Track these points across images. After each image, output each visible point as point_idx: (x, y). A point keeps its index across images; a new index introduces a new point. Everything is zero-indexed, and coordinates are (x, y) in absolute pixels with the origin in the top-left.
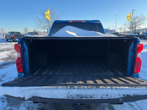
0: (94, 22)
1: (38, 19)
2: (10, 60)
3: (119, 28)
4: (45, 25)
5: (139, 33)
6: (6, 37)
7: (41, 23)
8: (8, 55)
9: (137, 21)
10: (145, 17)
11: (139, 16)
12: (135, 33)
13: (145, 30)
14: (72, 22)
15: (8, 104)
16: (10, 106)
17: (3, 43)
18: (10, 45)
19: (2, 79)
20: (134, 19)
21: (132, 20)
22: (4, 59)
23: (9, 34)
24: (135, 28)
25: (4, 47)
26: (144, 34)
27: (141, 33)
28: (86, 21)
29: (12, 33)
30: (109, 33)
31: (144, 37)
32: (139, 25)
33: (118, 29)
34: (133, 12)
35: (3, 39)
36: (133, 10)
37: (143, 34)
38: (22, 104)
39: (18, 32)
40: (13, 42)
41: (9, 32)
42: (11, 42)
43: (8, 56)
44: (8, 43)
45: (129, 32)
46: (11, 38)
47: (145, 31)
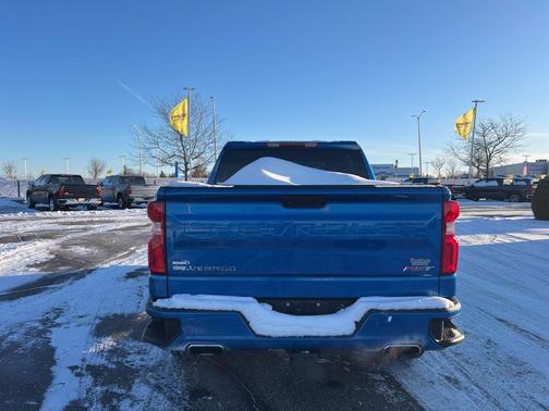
0: (342, 146)
1: (146, 129)
2: (62, 268)
3: (432, 164)
4: (170, 150)
5: (500, 181)
6: (29, 193)
7: (157, 143)
8: (51, 253)
9: (493, 140)
10: (521, 126)
11: (497, 120)
12: (487, 180)
13: (525, 169)
14: (278, 145)
15: (96, 381)
16: (103, 385)
17: (20, 214)
18: (47, 221)
19: (58, 321)
20: (481, 130)
21: (476, 136)
22: (42, 264)
23: (43, 183)
24: (488, 161)
25: (29, 229)
26: (519, 183)
27: (508, 181)
28: (319, 143)
29: (54, 178)
30: (396, 179)
31: (518, 193)
32: (499, 151)
33: (430, 165)
34: (475, 109)
35: (18, 201)
36: (477, 102)
37: (515, 183)
38: (137, 381)
39: (75, 176)
40: (56, 210)
41: (43, 177)
42: (48, 209)
43: (52, 257)
44: (38, 214)
45: (466, 176)
46: (51, 195)
47: (525, 173)
